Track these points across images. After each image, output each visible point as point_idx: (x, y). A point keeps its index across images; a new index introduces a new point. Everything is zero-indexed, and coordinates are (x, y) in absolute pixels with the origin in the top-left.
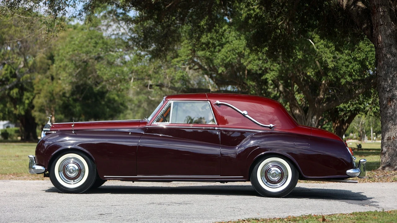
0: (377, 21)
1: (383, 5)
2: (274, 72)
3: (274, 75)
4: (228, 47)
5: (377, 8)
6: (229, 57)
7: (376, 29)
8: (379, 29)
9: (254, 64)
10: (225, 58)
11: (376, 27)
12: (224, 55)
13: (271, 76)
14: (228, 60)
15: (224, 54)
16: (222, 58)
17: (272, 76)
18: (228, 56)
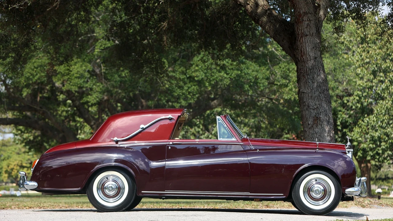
0: (303, 31)
1: (309, 13)
2: (96, 93)
3: (97, 97)
4: (35, 62)
5: (303, 17)
6: (37, 75)
7: (300, 40)
8: (304, 41)
9: (71, 84)
10: (31, 77)
11: (301, 38)
12: (30, 73)
13: (93, 98)
14: (36, 78)
15: (29, 71)
16: (28, 77)
17: (95, 99)
18: (35, 74)
